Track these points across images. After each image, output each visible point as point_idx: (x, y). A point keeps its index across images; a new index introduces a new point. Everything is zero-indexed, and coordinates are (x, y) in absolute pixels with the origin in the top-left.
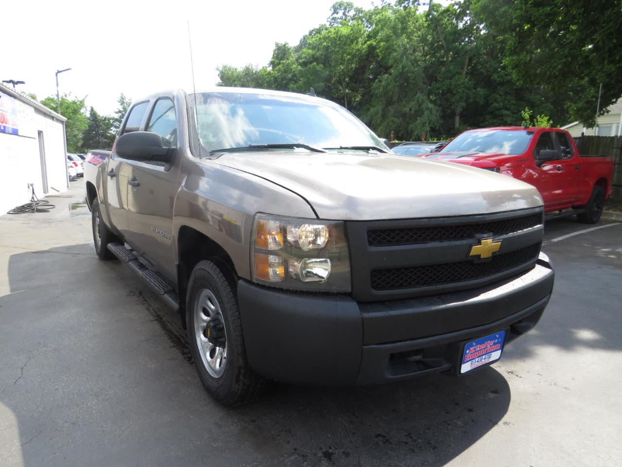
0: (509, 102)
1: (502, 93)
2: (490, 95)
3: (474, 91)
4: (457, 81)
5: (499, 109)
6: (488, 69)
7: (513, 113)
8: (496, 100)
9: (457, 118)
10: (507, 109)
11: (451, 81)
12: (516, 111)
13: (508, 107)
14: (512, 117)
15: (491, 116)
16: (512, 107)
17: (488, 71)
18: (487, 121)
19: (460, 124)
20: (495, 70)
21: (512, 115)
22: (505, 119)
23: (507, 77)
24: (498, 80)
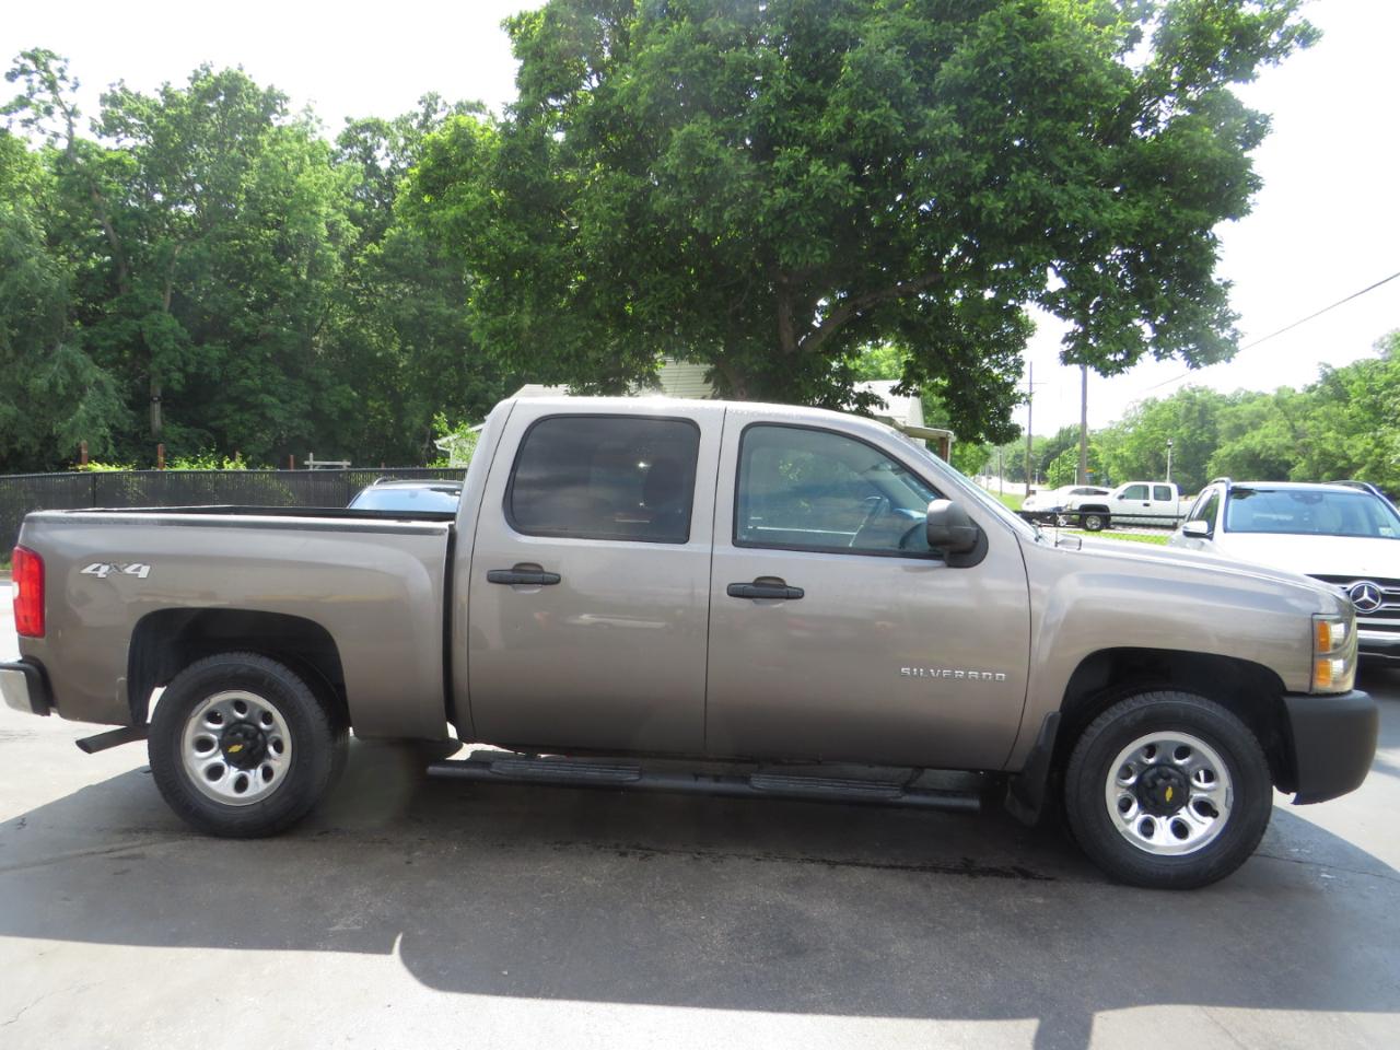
0: (272, 378)
1: (256, 358)
2: (228, 362)
3: (197, 349)
4: (155, 324)
5: (252, 392)
6: (222, 305)
7: (283, 401)
8: (244, 372)
9: (157, 409)
10: (270, 393)
11: (140, 323)
12: (287, 398)
13: (272, 387)
14: (282, 409)
15: (236, 407)
16: (281, 389)
17: (221, 309)
18: (227, 416)
19: (163, 423)
20: (238, 309)
21: (281, 405)
22: (269, 413)
23: (264, 326)
24: (247, 330)
